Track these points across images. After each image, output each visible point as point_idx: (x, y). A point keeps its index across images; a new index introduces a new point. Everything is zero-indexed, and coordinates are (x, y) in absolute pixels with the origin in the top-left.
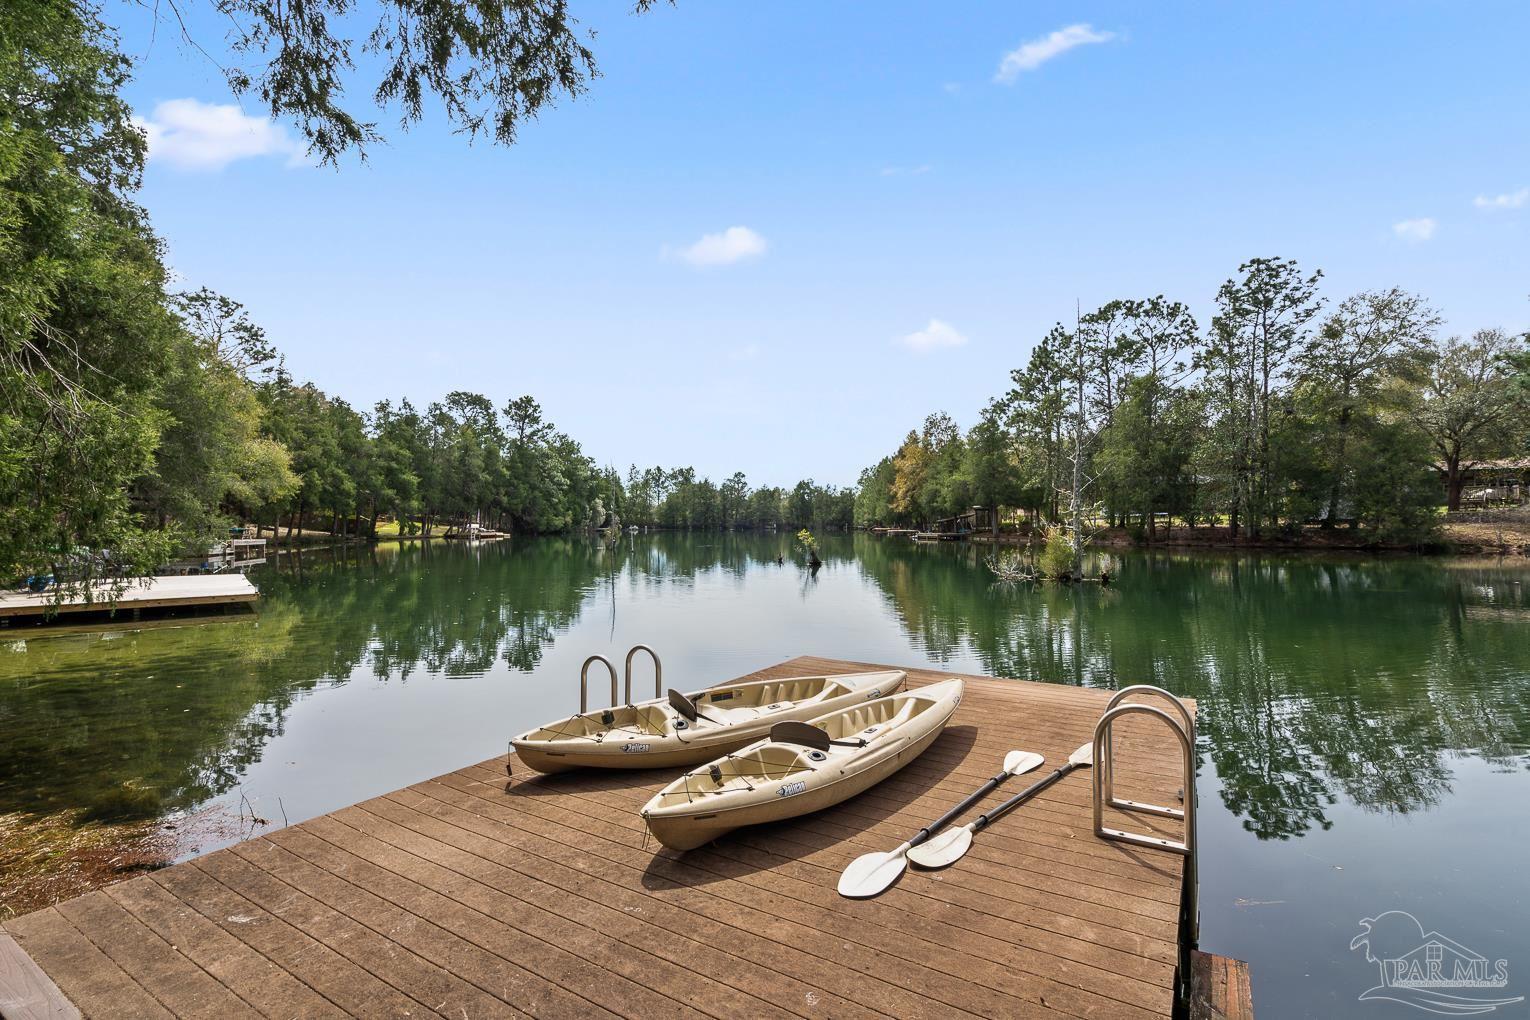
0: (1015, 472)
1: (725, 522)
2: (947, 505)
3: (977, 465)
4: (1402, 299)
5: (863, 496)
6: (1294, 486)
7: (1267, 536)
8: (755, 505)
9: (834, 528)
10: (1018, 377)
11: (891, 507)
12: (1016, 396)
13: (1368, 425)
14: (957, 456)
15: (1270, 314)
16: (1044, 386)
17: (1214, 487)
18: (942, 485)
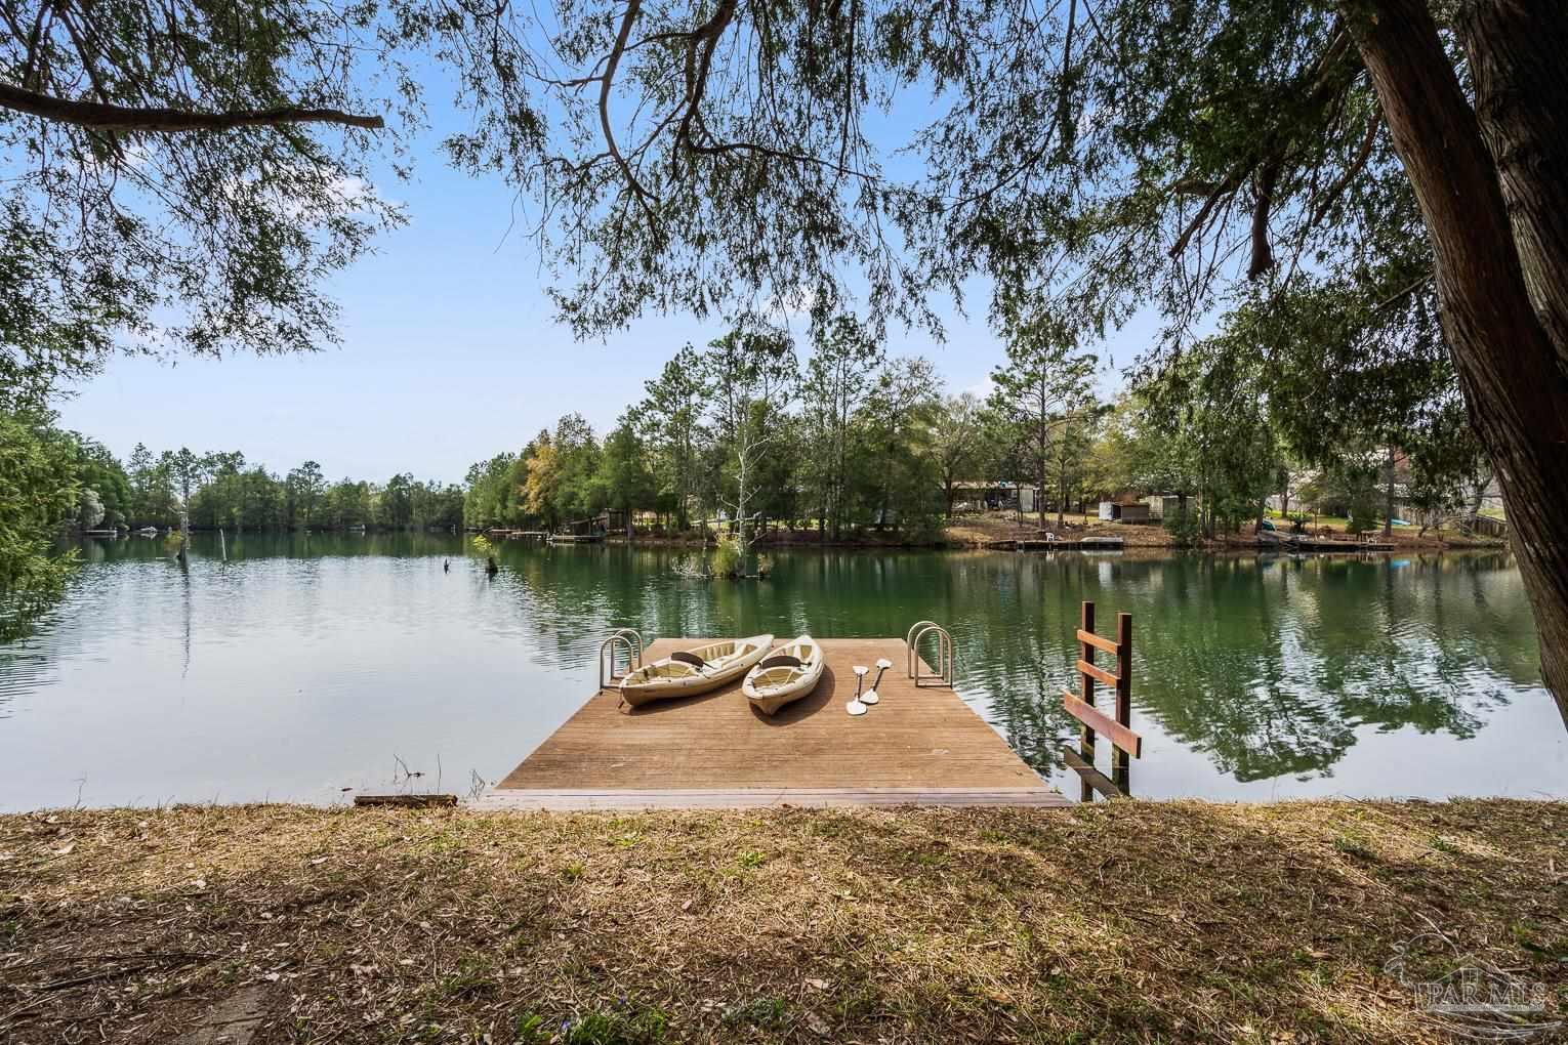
0: (649, 478)
1: (292, 522)
2: (585, 508)
3: (615, 470)
4: (926, 365)
5: (474, 493)
6: (861, 499)
7: (843, 537)
8: (334, 502)
9: (438, 530)
10: (651, 387)
11: (521, 508)
12: (649, 405)
13: (906, 453)
14: (593, 460)
15: (848, 362)
16: (675, 399)
17: (808, 496)
18: (580, 487)
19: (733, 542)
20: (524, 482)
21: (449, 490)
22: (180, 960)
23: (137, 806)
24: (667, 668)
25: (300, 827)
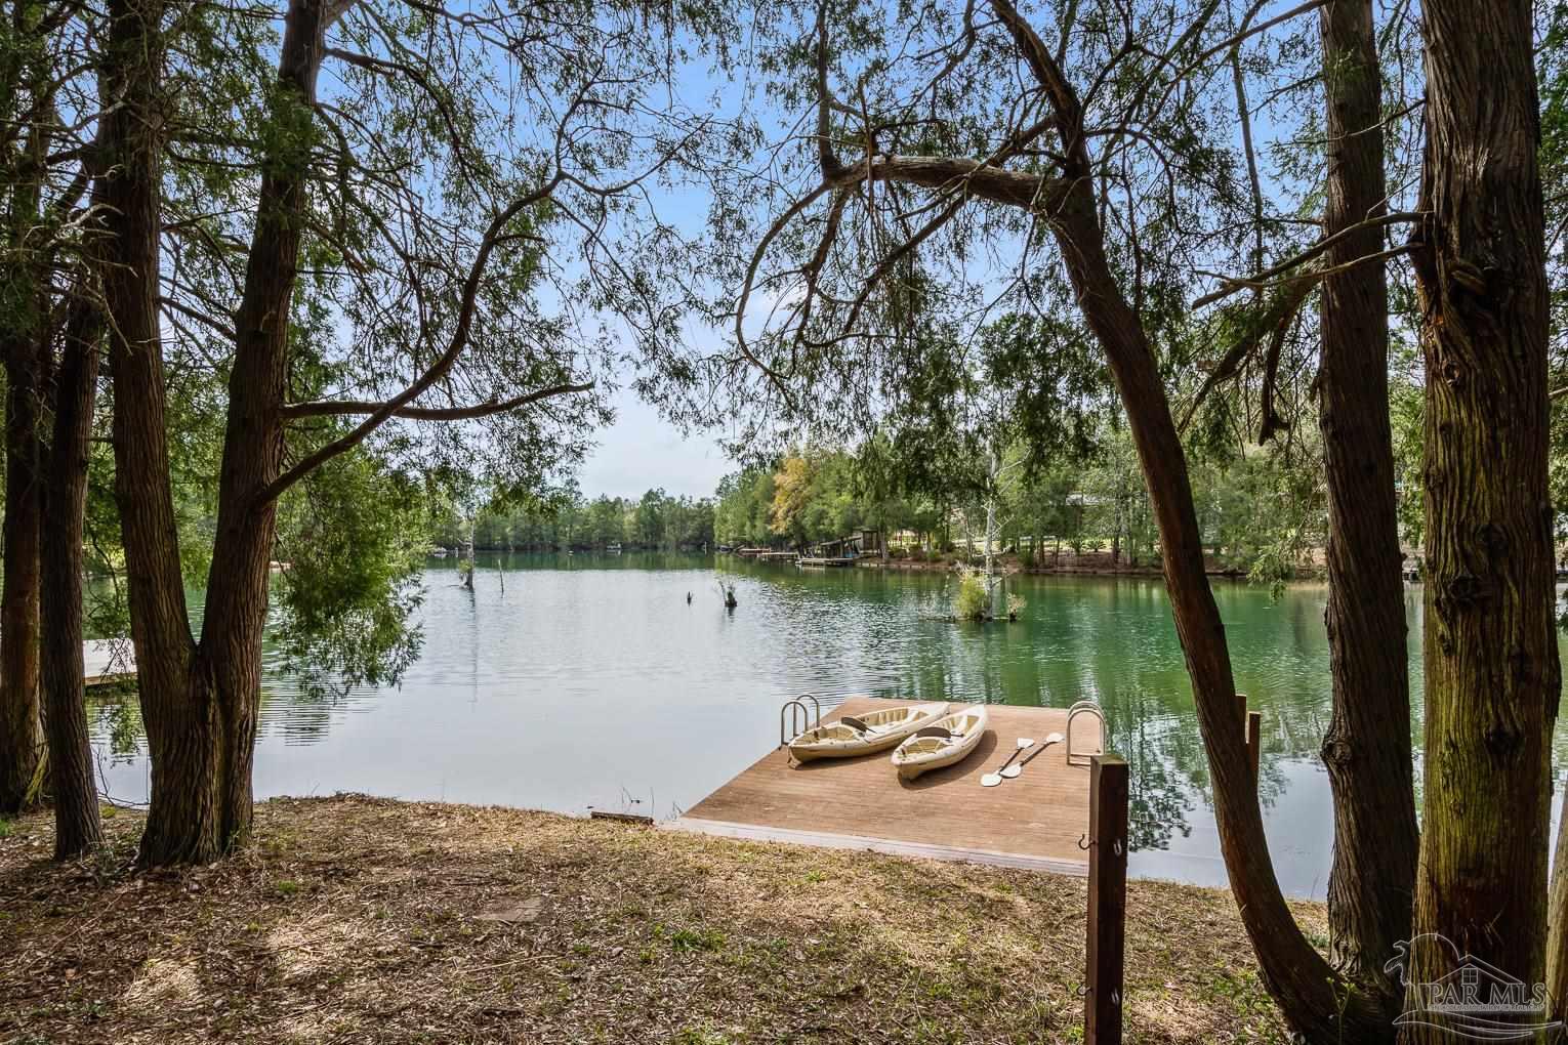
1: (556, 541)
2: (836, 527)
5: (725, 509)
8: (592, 520)
9: (690, 548)
11: (770, 527)
14: (845, 473)
18: (830, 506)
19: (979, 579)
20: (771, 499)
21: (700, 505)
22: (505, 882)
23: (473, 804)
24: (835, 730)
25: (560, 827)
